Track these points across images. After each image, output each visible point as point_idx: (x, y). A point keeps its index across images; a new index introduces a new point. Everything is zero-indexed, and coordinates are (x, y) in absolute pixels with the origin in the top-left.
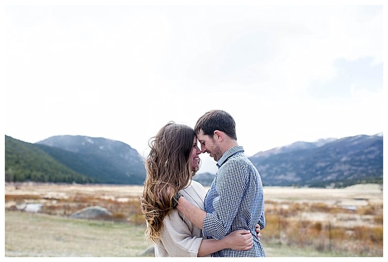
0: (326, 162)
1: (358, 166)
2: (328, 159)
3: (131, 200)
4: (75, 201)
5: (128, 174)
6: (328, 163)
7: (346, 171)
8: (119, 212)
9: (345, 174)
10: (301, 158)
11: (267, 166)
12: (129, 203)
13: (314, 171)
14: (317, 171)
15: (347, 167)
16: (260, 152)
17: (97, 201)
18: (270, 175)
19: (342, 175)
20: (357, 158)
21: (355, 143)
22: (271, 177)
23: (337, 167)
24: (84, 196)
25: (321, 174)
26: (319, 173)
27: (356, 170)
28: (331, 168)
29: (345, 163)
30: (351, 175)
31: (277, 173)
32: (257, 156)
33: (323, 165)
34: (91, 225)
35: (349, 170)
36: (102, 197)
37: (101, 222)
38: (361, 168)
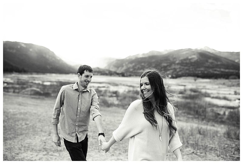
0: (167, 63)
1: (185, 66)
2: (169, 62)
3: (52, 83)
4: (18, 84)
5: (48, 67)
6: (168, 64)
7: (177, 69)
8: (46, 91)
9: (178, 70)
10: (153, 60)
11: (134, 64)
12: (51, 86)
13: (160, 68)
14: (162, 68)
15: (179, 66)
16: (130, 56)
17: (31, 84)
18: (135, 69)
19: (176, 71)
20: (185, 62)
21: (185, 53)
22: (136, 71)
23: (173, 66)
24: (23, 81)
25: (164, 70)
26: (163, 69)
27: (183, 69)
28: (170, 67)
29: (178, 64)
30: (180, 71)
31: (139, 69)
32: (128, 58)
33: (165, 65)
34: (32, 98)
35: (180, 68)
36: (34, 82)
37: (37, 97)
38: (186, 68)
